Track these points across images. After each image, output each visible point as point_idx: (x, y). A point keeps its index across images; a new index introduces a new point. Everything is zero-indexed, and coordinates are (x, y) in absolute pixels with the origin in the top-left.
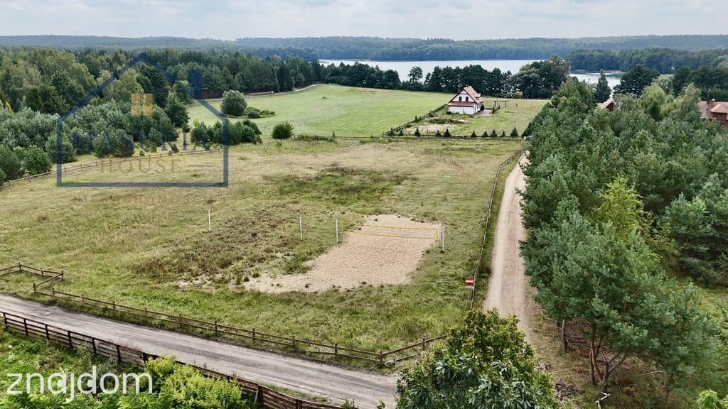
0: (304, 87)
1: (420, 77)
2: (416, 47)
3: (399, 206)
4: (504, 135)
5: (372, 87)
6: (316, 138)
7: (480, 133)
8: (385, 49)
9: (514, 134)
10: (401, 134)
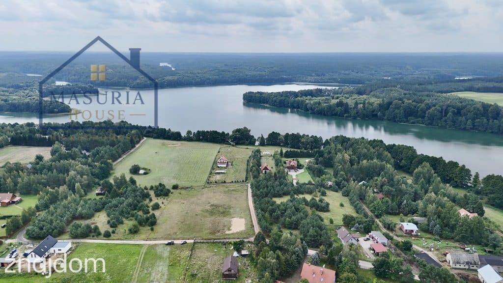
1: (191, 134)
3: (235, 215)
4: (240, 181)
5: (170, 140)
7: (234, 180)
9: (243, 181)
10: (211, 183)
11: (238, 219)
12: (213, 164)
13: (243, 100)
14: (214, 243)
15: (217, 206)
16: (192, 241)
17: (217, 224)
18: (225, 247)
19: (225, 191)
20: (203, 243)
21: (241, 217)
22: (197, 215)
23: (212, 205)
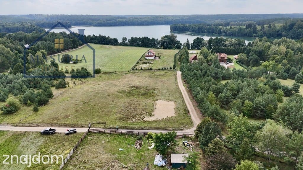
0: (81, 46)
1: (126, 41)
2: (112, 20)
3: (160, 98)
4: (168, 69)
5: (108, 45)
6: (110, 73)
7: (161, 68)
8: (99, 21)
9: (171, 68)
10: (136, 69)
11: (165, 101)
12: (141, 57)
13: (170, 30)
14: (121, 134)
15: (137, 88)
16: (85, 130)
17: (133, 106)
18: (140, 145)
19: (150, 76)
20: (103, 133)
21: (169, 100)
22: (109, 95)
23: (132, 87)
